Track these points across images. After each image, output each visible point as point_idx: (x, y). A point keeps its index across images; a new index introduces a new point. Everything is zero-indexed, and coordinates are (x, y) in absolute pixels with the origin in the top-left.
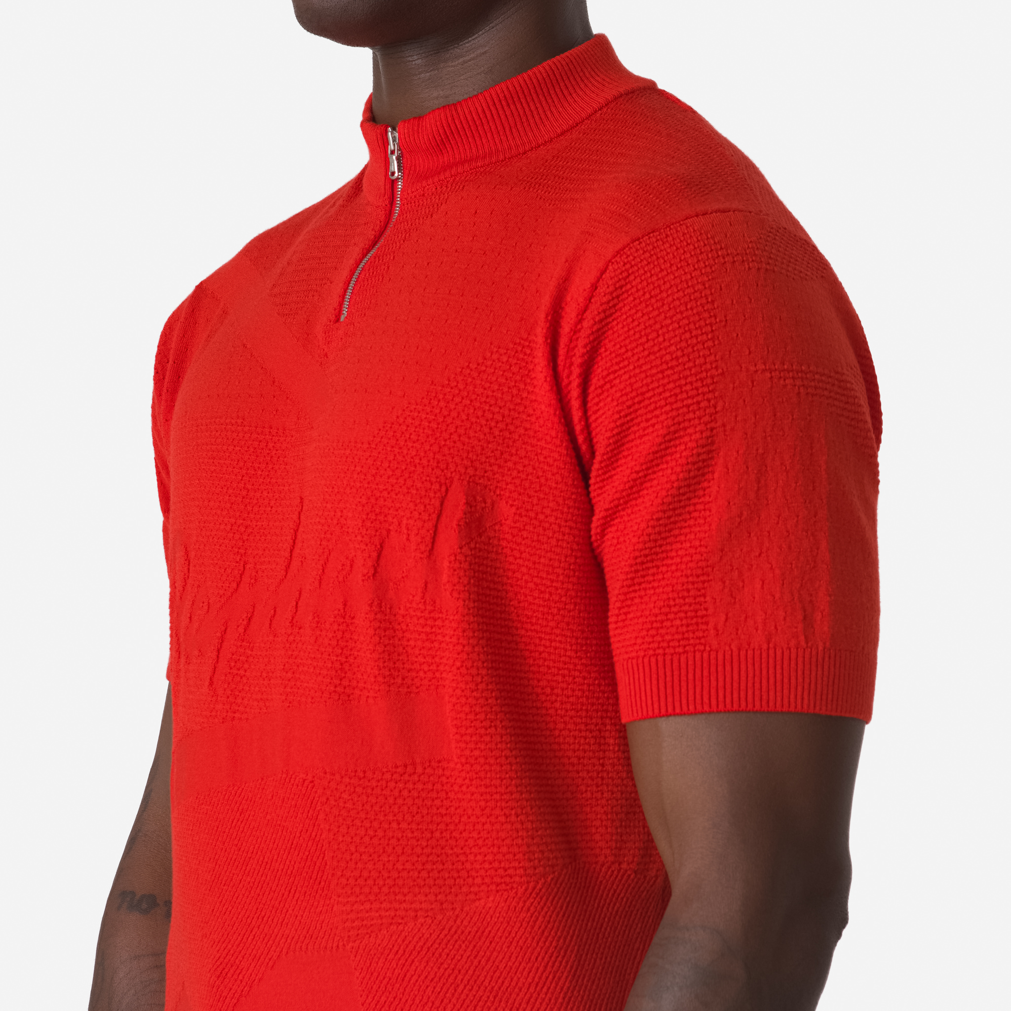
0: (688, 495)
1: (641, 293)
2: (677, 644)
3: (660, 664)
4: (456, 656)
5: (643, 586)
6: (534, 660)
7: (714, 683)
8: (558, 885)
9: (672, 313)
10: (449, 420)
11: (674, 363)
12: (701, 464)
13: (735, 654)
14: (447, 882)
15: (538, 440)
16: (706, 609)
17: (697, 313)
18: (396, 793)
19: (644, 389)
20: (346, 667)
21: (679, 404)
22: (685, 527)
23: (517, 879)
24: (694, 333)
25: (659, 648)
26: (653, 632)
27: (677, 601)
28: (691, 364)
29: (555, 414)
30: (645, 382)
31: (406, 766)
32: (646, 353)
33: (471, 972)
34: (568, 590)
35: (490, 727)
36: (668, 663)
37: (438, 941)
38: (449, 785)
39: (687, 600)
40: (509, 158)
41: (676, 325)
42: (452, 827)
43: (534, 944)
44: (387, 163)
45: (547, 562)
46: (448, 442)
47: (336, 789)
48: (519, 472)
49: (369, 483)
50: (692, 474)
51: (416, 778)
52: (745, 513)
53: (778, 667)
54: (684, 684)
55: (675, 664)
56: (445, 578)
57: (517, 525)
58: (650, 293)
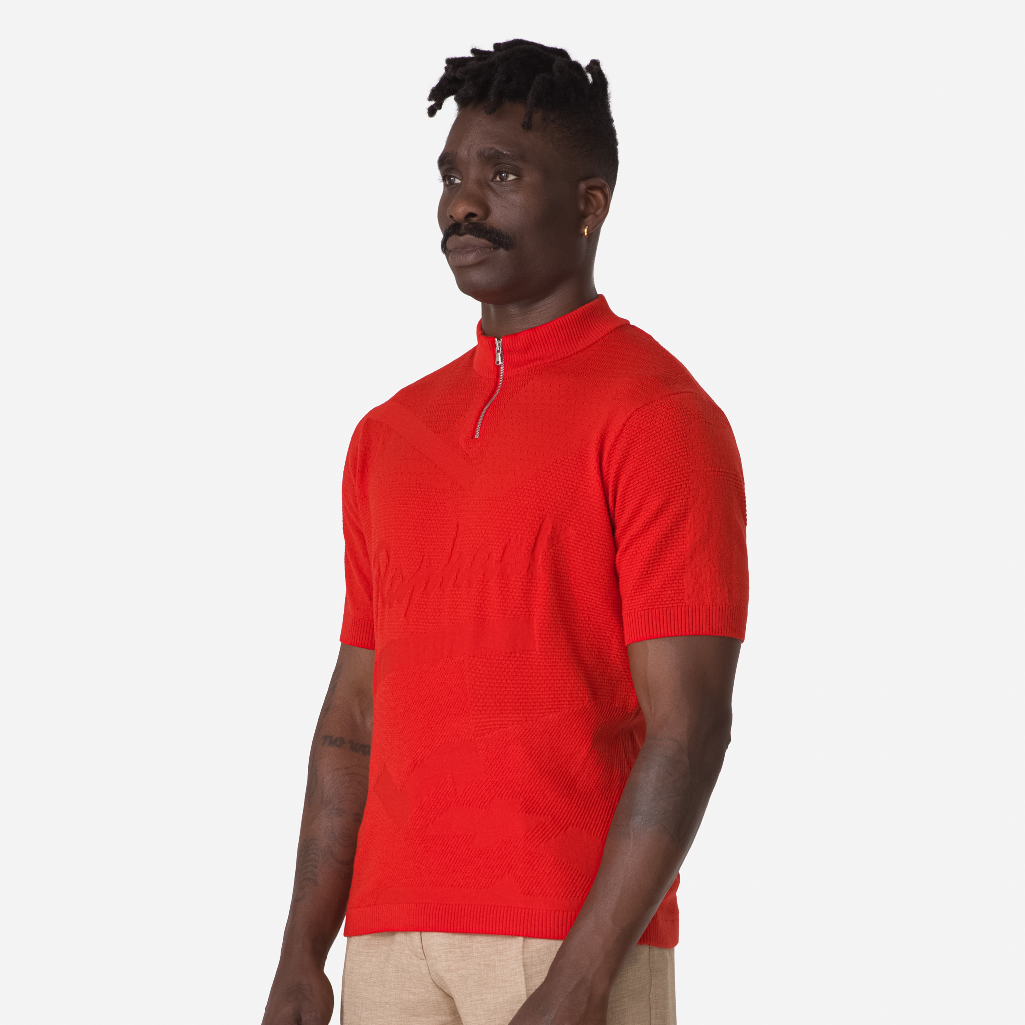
0: (675, 530)
1: (651, 430)
2: (669, 603)
3: (661, 612)
4: (543, 600)
5: (652, 574)
6: (581, 604)
7: (687, 621)
8: (585, 710)
9: (667, 441)
10: (546, 487)
11: (670, 465)
12: (682, 515)
13: (697, 607)
14: (530, 708)
15: (590, 498)
16: (683, 586)
17: (679, 442)
18: (506, 666)
19: (655, 478)
20: (483, 606)
21: (672, 486)
22: (674, 546)
23: (565, 706)
24: (678, 451)
25: (660, 604)
26: (658, 597)
27: (670, 582)
28: (678, 466)
29: (599, 485)
30: (655, 474)
31: (511, 653)
32: (655, 460)
33: (539, 749)
34: (601, 572)
35: (557, 634)
36: (664, 611)
37: (523, 735)
38: (533, 662)
39: (674, 581)
40: (563, 359)
41: (669, 447)
42: (533, 682)
43: (571, 736)
44: (495, 357)
45: (591, 557)
46: (545, 498)
47: (475, 664)
48: (579, 513)
49: (502, 517)
50: (678, 520)
51: (516, 659)
52: (703, 540)
53: (717, 614)
54: (672, 622)
55: (668, 612)
56: (539, 563)
57: (577, 539)
58: (656, 431)
